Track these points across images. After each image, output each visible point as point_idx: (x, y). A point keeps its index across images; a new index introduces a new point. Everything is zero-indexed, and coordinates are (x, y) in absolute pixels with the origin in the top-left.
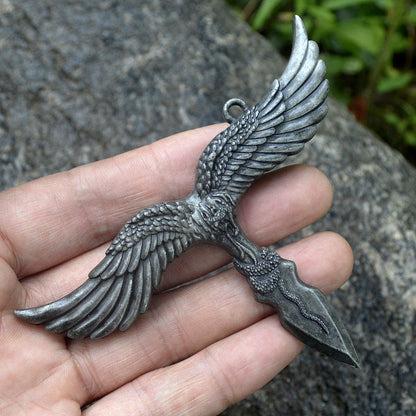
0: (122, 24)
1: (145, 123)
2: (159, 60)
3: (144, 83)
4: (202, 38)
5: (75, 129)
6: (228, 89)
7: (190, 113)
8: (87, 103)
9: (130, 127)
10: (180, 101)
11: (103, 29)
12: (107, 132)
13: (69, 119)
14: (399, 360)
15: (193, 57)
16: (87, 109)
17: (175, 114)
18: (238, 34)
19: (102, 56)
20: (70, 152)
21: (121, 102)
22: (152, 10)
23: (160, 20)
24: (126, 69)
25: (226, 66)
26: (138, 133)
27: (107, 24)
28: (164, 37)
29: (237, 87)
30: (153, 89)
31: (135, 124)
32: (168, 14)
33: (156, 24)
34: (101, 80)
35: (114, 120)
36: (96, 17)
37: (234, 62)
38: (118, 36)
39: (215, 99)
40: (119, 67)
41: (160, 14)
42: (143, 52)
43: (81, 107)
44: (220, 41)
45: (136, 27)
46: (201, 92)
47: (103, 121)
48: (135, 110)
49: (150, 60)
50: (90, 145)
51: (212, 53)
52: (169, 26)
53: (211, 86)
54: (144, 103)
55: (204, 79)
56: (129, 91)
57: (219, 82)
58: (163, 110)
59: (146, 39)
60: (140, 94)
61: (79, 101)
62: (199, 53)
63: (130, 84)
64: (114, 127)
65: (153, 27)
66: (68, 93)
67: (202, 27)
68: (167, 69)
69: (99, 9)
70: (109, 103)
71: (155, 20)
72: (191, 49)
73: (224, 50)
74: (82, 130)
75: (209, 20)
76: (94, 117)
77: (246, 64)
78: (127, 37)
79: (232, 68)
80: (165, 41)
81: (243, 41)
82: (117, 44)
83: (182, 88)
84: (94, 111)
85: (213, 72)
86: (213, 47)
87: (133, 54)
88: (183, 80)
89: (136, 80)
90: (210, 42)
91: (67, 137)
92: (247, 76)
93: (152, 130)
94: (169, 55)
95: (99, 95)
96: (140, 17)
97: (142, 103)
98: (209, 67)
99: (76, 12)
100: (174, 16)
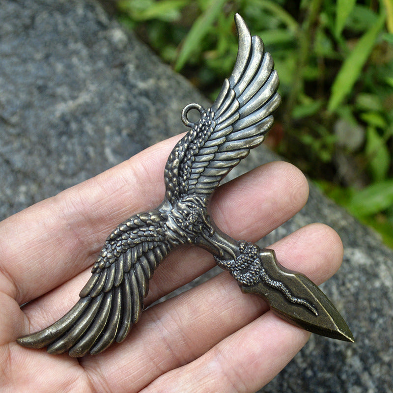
0: (54, 73)
1: (75, 163)
2: (87, 105)
3: (74, 126)
4: (126, 83)
5: (13, 171)
6: (149, 129)
7: (115, 152)
8: (23, 147)
9: (62, 167)
10: (106, 142)
11: (38, 78)
12: (42, 172)
13: (8, 162)
14: (304, 365)
15: (118, 101)
16: (23, 152)
17: (102, 154)
18: (159, 78)
19: (36, 103)
20: (9, 192)
21: (54, 144)
22: (81, 59)
23: (88, 68)
24: (58, 114)
25: (147, 108)
26: (70, 172)
27: (41, 73)
28: (92, 83)
29: (157, 127)
30: (82, 132)
31: (67, 163)
32: (95, 63)
33: (85, 72)
34: (36, 125)
35: (48, 161)
36: (31, 67)
37: (154, 104)
38: (51, 84)
39: (137, 138)
40: (53, 113)
41: (87, 63)
42: (74, 98)
43: (18, 150)
44: (142, 85)
45: (67, 76)
46: (125, 133)
47: (38, 162)
48: (66, 151)
49: (80, 105)
50: (27, 184)
51: (135, 97)
52: (96, 74)
53: (134, 127)
54: (74, 144)
55: (127, 121)
56: (61, 134)
57: (141, 122)
58: (91, 151)
59: (76, 86)
60: (70, 136)
61: (16, 144)
62: (122, 97)
63: (62, 127)
64: (48, 167)
65: (82, 75)
66: (7, 138)
67: (125, 74)
68: (94, 113)
69: (33, 59)
70: (44, 145)
71: (83, 69)
72: (115, 94)
73: (146, 94)
74: (19, 171)
75: (131, 67)
76: (30, 159)
77: (165, 104)
78: (59, 85)
79: (152, 109)
80: (93, 87)
81: (164, 84)
82: (49, 91)
83: (108, 130)
84: (30, 153)
85: (135, 114)
86: (135, 91)
87: (64, 100)
88: (108, 123)
89: (67, 123)
90: (132, 87)
91: (5, 178)
92: (166, 116)
93: (82, 169)
94: (97, 100)
95: (34, 139)
96: (69, 66)
97: (73, 144)
98: (132, 109)
99: (12, 64)
100: (100, 64)
